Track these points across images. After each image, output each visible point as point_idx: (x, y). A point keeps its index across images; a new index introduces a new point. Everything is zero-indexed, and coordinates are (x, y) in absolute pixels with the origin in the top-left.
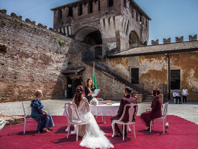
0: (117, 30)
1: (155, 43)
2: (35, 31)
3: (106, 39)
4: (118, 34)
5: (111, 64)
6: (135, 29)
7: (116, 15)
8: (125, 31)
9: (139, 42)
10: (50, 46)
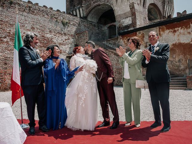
0: (131, 2)
2: (30, 10)
3: (120, 15)
4: (132, 7)
5: (124, 42)
6: (156, 1)
8: (142, 4)
9: (162, 17)
10: (51, 27)
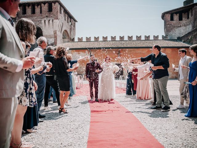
0: (55, 30)
1: (80, 40)
3: (46, 35)
4: (55, 33)
6: (67, 29)
7: (55, 19)
8: (60, 31)
9: (69, 38)
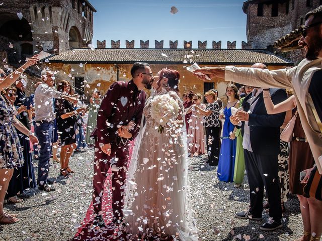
0: (55, 25)
3: (39, 35)
9: (81, 41)
